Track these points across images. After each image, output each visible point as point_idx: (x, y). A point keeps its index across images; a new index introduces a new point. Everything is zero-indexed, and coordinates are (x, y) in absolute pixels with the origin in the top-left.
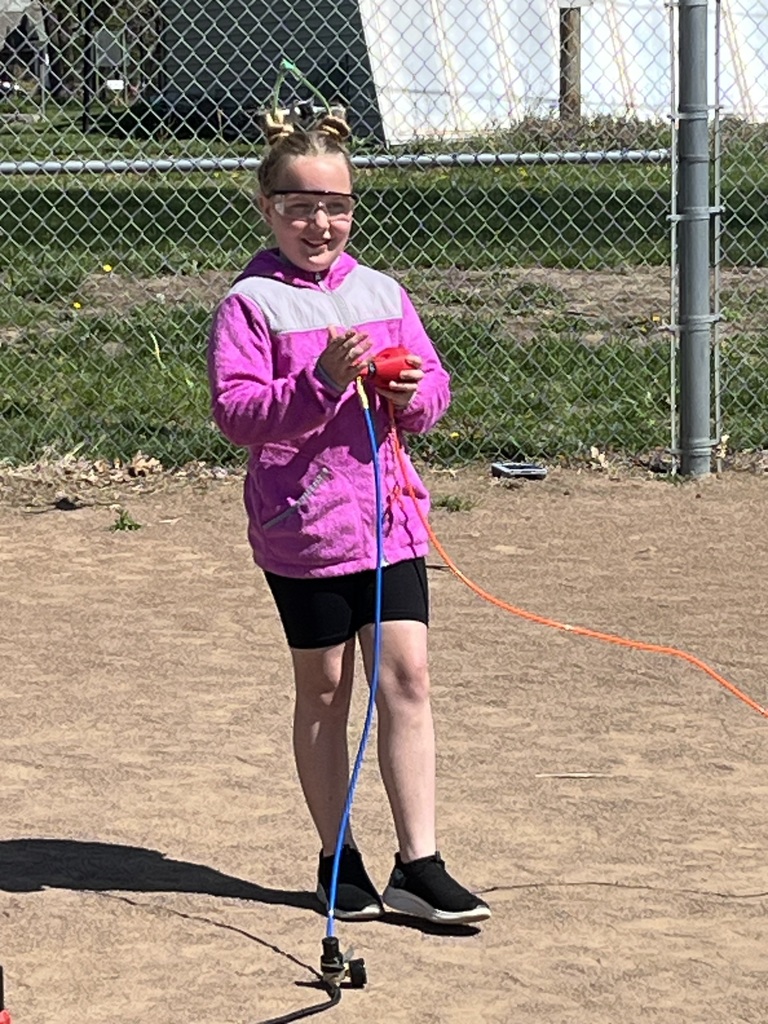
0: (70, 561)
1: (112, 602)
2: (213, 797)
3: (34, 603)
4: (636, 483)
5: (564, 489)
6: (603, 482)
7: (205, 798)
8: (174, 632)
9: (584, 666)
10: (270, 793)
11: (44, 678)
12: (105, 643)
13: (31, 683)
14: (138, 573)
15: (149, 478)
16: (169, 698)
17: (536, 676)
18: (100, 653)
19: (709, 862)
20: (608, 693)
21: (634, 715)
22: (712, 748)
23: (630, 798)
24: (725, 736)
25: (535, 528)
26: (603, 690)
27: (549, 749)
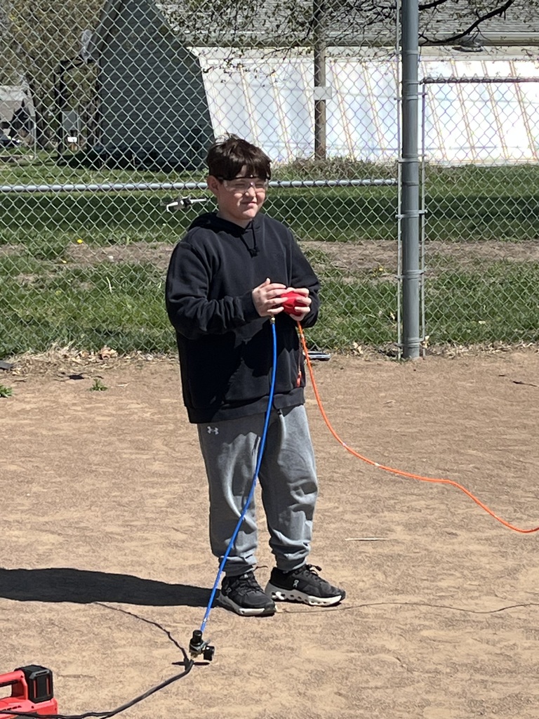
0: (69, 409)
1: (94, 433)
2: (161, 553)
3: (50, 434)
4: (379, 362)
5: (340, 366)
6: (361, 362)
7: (157, 553)
8: (130, 451)
9: (364, 471)
10: (194, 550)
11: (58, 479)
12: (93, 458)
13: (52, 483)
14: (108, 416)
15: (111, 360)
16: (131, 492)
17: (338, 477)
18: (90, 464)
19: (452, 593)
20: (380, 488)
21: (396, 501)
22: (443, 522)
23: (401, 553)
24: (450, 514)
25: (327, 389)
26: (376, 486)
27: (351, 522)
